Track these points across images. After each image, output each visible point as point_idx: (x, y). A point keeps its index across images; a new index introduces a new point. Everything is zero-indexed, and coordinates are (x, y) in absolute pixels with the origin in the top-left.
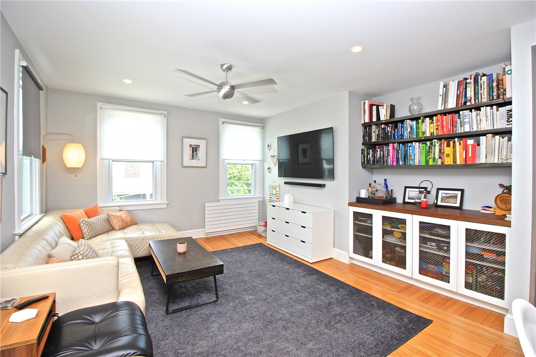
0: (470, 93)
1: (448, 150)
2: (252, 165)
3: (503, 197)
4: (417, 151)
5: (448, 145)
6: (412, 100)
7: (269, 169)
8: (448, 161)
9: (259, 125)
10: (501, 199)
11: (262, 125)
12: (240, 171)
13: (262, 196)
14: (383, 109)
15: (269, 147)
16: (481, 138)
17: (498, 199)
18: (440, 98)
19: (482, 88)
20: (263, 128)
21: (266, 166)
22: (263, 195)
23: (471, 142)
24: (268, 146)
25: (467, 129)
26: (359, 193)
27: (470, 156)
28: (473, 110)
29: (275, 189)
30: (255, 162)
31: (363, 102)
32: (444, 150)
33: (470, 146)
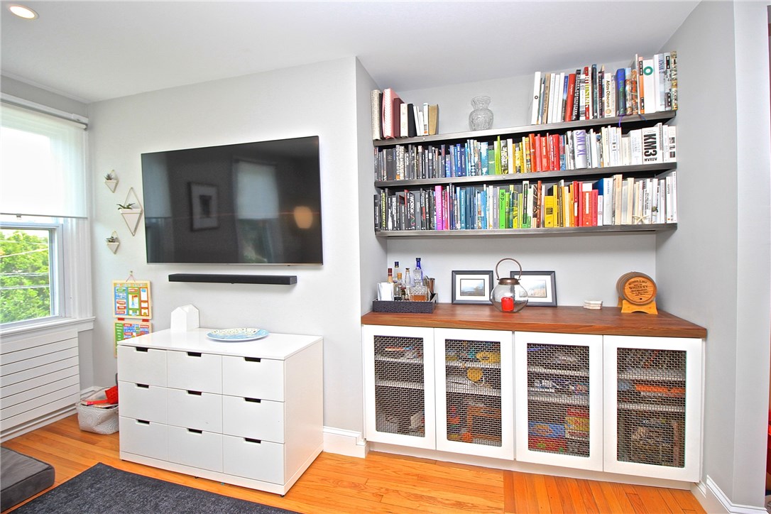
0: (585, 99)
1: (548, 202)
2: (52, 231)
3: (635, 282)
4: (490, 202)
5: (550, 192)
6: (474, 102)
7: (112, 240)
8: (551, 222)
9: (73, 116)
10: (632, 286)
11: (85, 120)
12: (10, 248)
13: (89, 316)
14: (421, 114)
15: (113, 182)
16: (606, 180)
17: (627, 286)
18: (536, 102)
19: (605, 94)
20: (88, 127)
21: (103, 234)
22: (95, 311)
23: (587, 187)
24: (109, 178)
25: (580, 163)
26: (376, 293)
27: (587, 212)
28: (592, 130)
29: (137, 294)
30: (61, 221)
31: (376, 93)
32: (540, 200)
33: (587, 194)
